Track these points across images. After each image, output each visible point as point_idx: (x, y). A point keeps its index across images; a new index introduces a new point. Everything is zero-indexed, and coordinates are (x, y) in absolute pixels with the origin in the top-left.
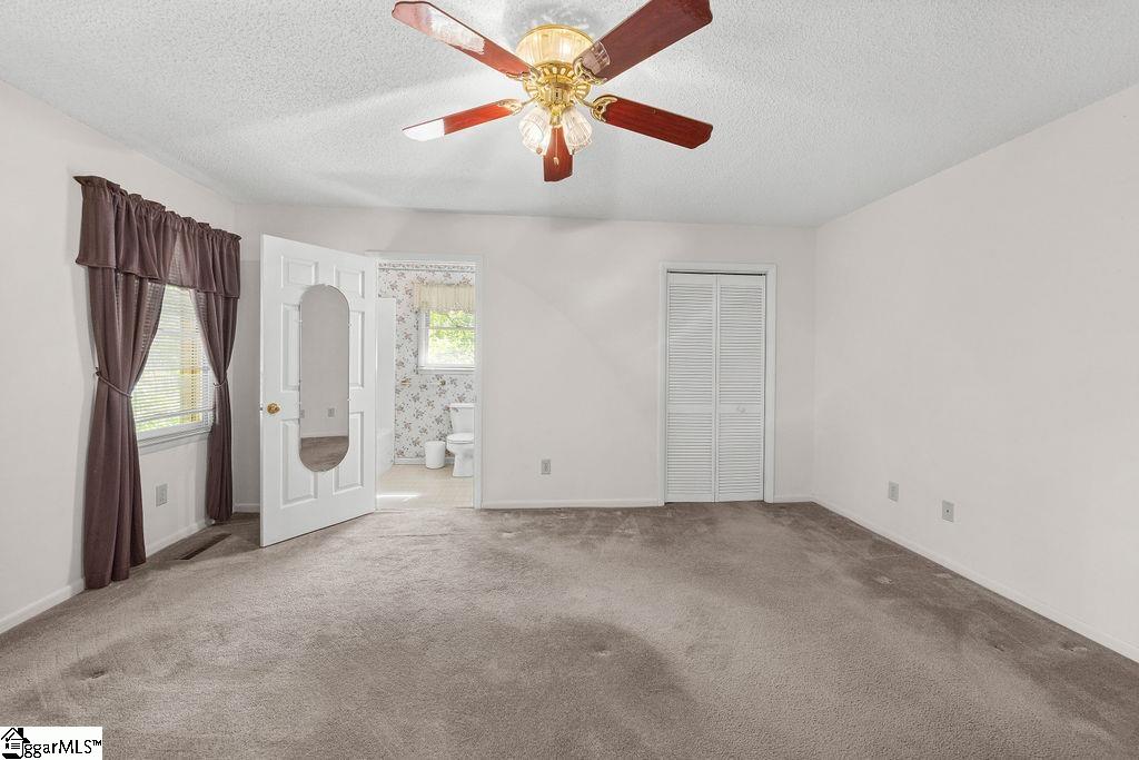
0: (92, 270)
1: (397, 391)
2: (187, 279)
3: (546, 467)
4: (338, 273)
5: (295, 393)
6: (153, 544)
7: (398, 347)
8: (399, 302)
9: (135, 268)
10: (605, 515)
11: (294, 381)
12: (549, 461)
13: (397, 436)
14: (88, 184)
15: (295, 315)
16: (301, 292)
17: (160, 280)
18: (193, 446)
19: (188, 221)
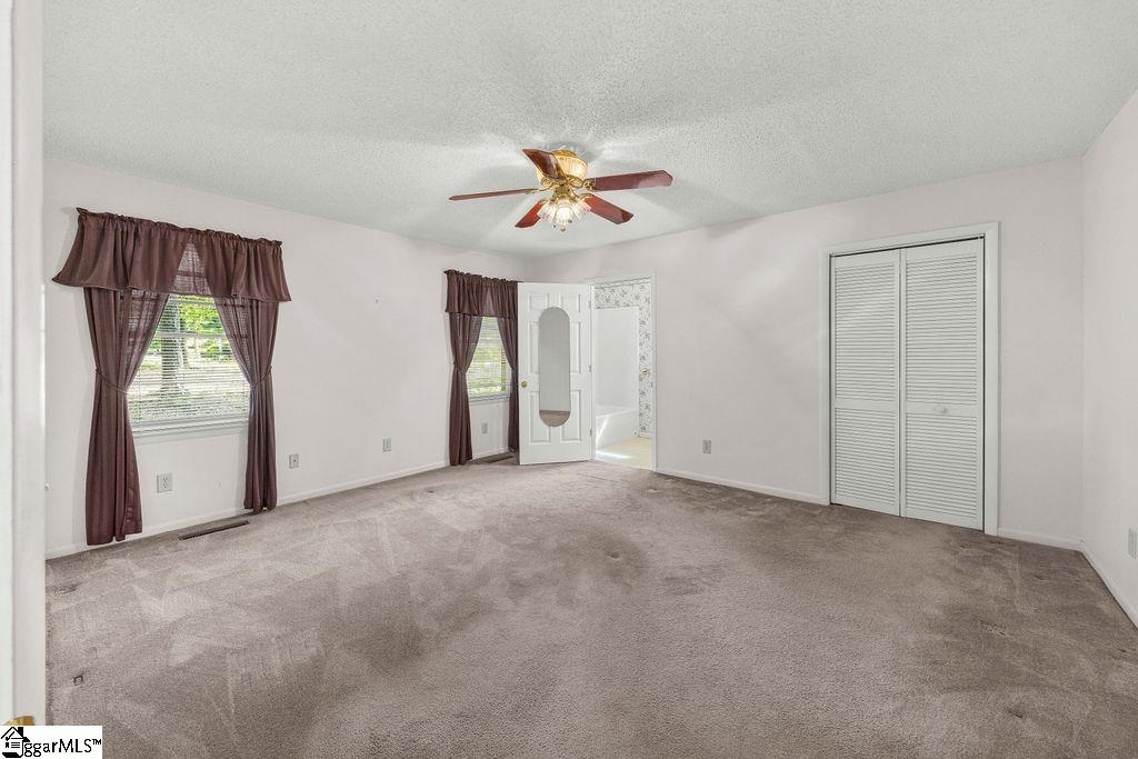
0: (451, 314)
1: (641, 380)
2: (493, 312)
3: (707, 446)
4: (562, 298)
5: (537, 376)
6: (476, 455)
7: (641, 344)
8: (640, 309)
9: (466, 310)
10: (750, 497)
11: (536, 369)
12: (710, 441)
13: (641, 415)
14: (449, 273)
15: (536, 328)
16: (539, 314)
17: (480, 314)
18: (501, 404)
19: (495, 280)
